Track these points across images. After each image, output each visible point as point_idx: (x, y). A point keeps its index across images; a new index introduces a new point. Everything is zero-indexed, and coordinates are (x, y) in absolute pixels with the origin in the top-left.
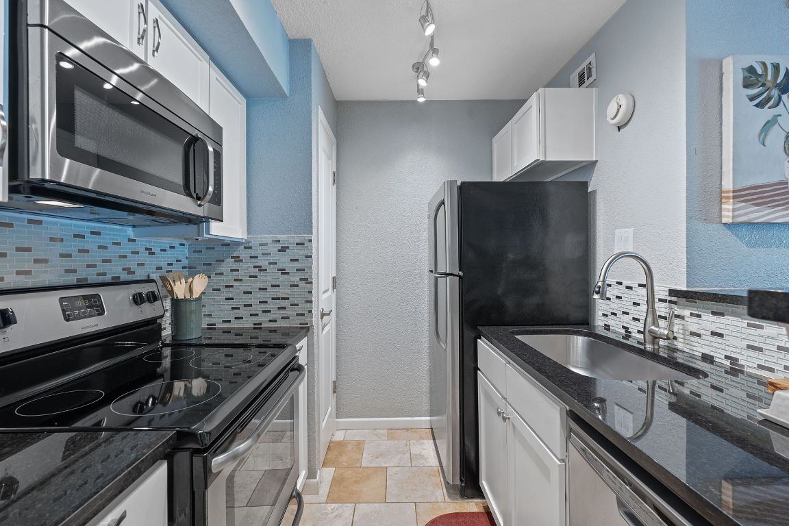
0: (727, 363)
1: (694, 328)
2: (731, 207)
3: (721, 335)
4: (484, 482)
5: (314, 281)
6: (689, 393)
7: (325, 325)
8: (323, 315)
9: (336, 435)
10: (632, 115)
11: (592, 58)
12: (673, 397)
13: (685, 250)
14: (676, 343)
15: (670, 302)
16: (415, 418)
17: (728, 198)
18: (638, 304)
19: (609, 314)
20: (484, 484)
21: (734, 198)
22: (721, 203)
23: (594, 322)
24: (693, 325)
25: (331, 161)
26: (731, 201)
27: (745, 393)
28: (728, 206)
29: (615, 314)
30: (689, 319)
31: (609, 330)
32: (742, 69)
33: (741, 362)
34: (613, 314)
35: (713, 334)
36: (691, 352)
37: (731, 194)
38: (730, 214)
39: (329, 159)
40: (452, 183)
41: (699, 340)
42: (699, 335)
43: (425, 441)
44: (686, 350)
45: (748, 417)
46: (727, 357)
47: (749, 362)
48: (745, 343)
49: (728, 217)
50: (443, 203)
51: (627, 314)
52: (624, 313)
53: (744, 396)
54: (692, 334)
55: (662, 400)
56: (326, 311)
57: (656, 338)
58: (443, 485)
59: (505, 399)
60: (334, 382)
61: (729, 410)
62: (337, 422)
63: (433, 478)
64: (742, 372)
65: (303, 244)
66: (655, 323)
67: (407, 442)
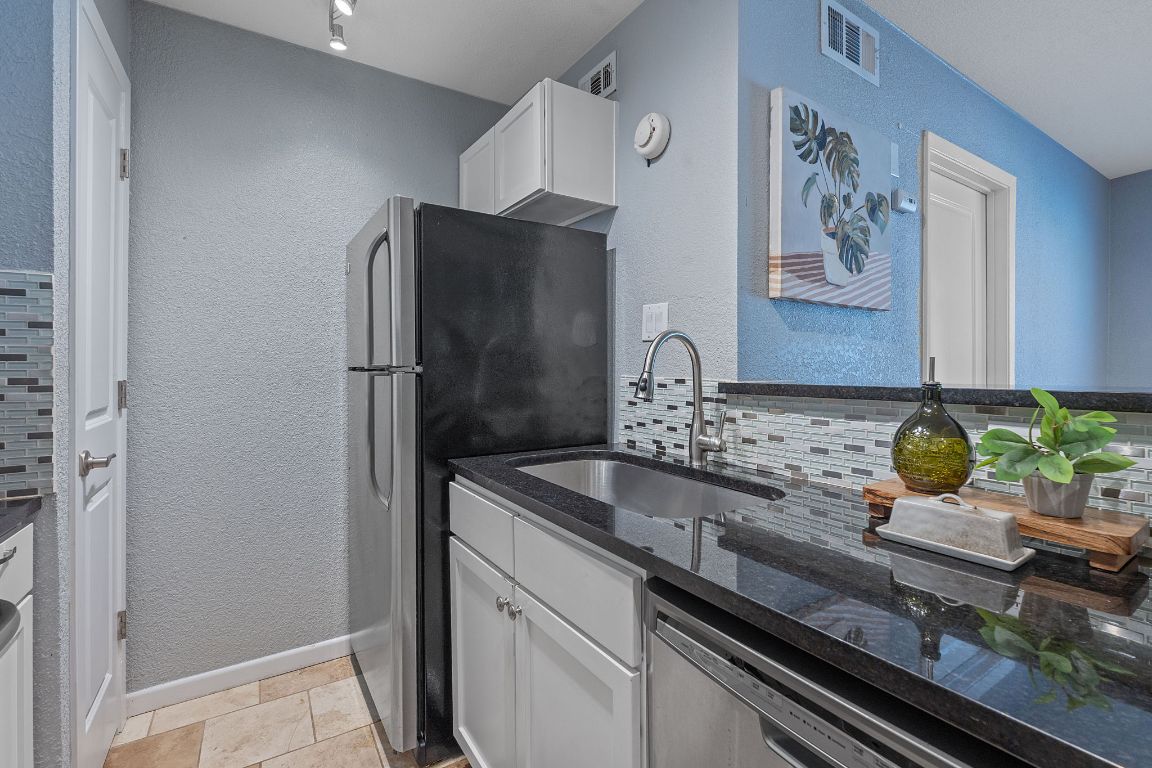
0: (788, 474)
1: (746, 433)
2: (779, 278)
3: (781, 439)
4: (462, 729)
5: (59, 383)
6: (741, 520)
7: (94, 491)
8: (86, 468)
9: (126, 730)
10: (667, 146)
11: (611, 58)
12: (721, 529)
13: (736, 331)
14: (724, 455)
15: (718, 401)
16: (317, 645)
17: (776, 266)
18: (675, 408)
19: (634, 425)
20: (462, 732)
21: (783, 266)
22: (768, 272)
23: (612, 439)
24: (745, 429)
25: (113, 122)
26: (780, 269)
27: (808, 509)
28: (776, 276)
29: (643, 425)
30: (742, 422)
31: (634, 448)
32: (791, 107)
33: (805, 471)
34: (639, 424)
35: (771, 438)
36: (744, 465)
37: (780, 262)
38: (779, 286)
39: (109, 116)
40: (404, 203)
41: (756, 449)
42: (753, 442)
43: (341, 683)
44: (737, 463)
45: (812, 539)
46: (788, 466)
47: (813, 469)
48: (808, 446)
49: (776, 290)
50: (385, 238)
51: (660, 422)
52: (656, 421)
53: (807, 512)
54: (745, 441)
55: (710, 535)
56: (97, 456)
57: (705, 451)
58: (383, 756)
59: (512, 579)
60: (122, 616)
61: (790, 535)
62: (128, 701)
63: (363, 751)
64: (805, 482)
65: (22, 293)
66: (702, 432)
67: (304, 695)
